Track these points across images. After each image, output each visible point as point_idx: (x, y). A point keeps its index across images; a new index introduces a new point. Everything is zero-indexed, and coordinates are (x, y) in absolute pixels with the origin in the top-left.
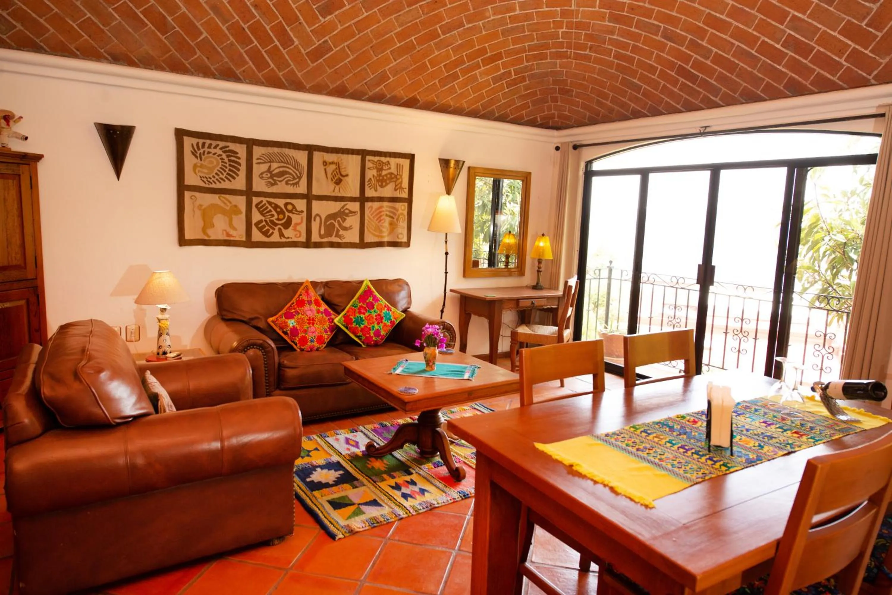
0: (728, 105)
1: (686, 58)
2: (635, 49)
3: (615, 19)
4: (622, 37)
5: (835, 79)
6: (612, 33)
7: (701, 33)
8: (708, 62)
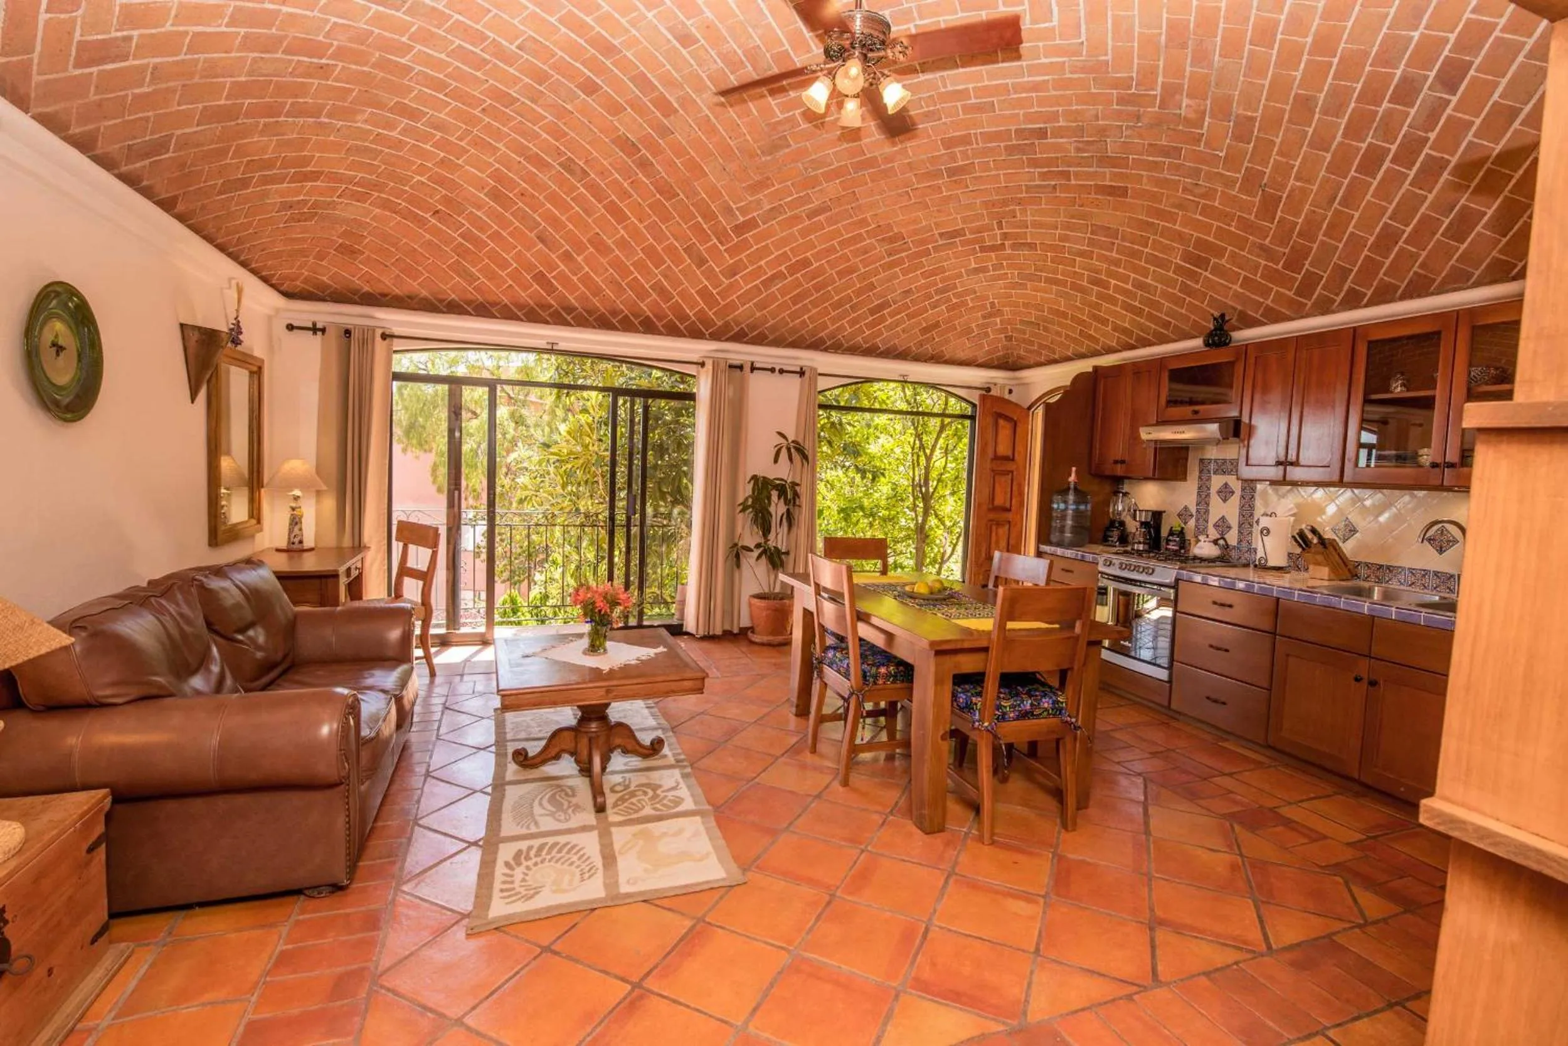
0: (579, 325)
1: (552, 267)
2: (496, 236)
3: (495, 195)
4: (488, 217)
5: (682, 327)
6: (479, 208)
7: (580, 247)
8: (575, 278)
